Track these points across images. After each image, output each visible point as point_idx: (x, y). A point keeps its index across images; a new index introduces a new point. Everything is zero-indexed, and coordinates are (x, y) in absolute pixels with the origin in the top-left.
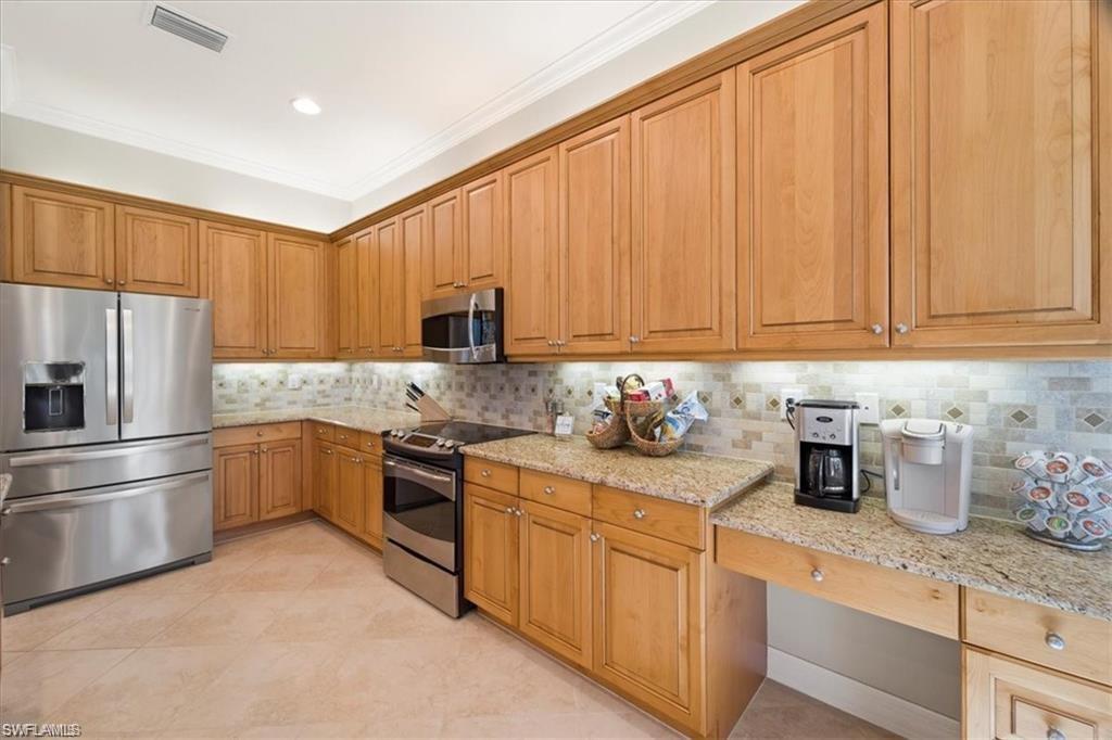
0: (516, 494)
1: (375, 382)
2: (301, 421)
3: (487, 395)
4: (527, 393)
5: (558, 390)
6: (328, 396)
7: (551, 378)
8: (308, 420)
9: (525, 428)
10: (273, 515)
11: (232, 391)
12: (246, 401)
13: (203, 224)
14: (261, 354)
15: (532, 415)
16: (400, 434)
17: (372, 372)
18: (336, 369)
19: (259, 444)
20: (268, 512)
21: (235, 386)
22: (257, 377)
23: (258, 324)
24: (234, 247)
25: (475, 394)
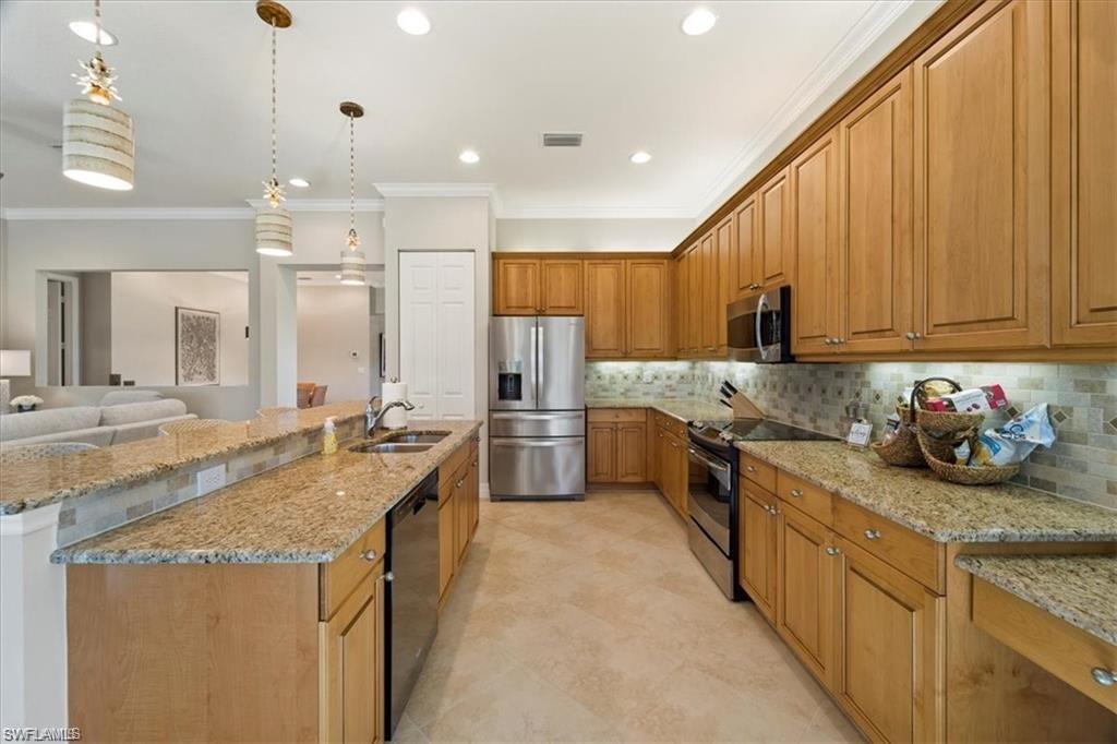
0: (773, 491)
1: (710, 380)
2: (646, 409)
3: (796, 395)
4: (834, 396)
5: (865, 394)
6: (674, 390)
7: (859, 381)
8: (651, 408)
9: (830, 435)
10: (625, 480)
11: (606, 382)
12: (614, 390)
13: (586, 262)
14: (620, 355)
15: (838, 420)
16: (701, 425)
17: (708, 370)
18: (680, 367)
19: (616, 423)
20: (622, 477)
21: (608, 377)
22: (621, 372)
23: (619, 331)
24: (605, 276)
25: (786, 394)
